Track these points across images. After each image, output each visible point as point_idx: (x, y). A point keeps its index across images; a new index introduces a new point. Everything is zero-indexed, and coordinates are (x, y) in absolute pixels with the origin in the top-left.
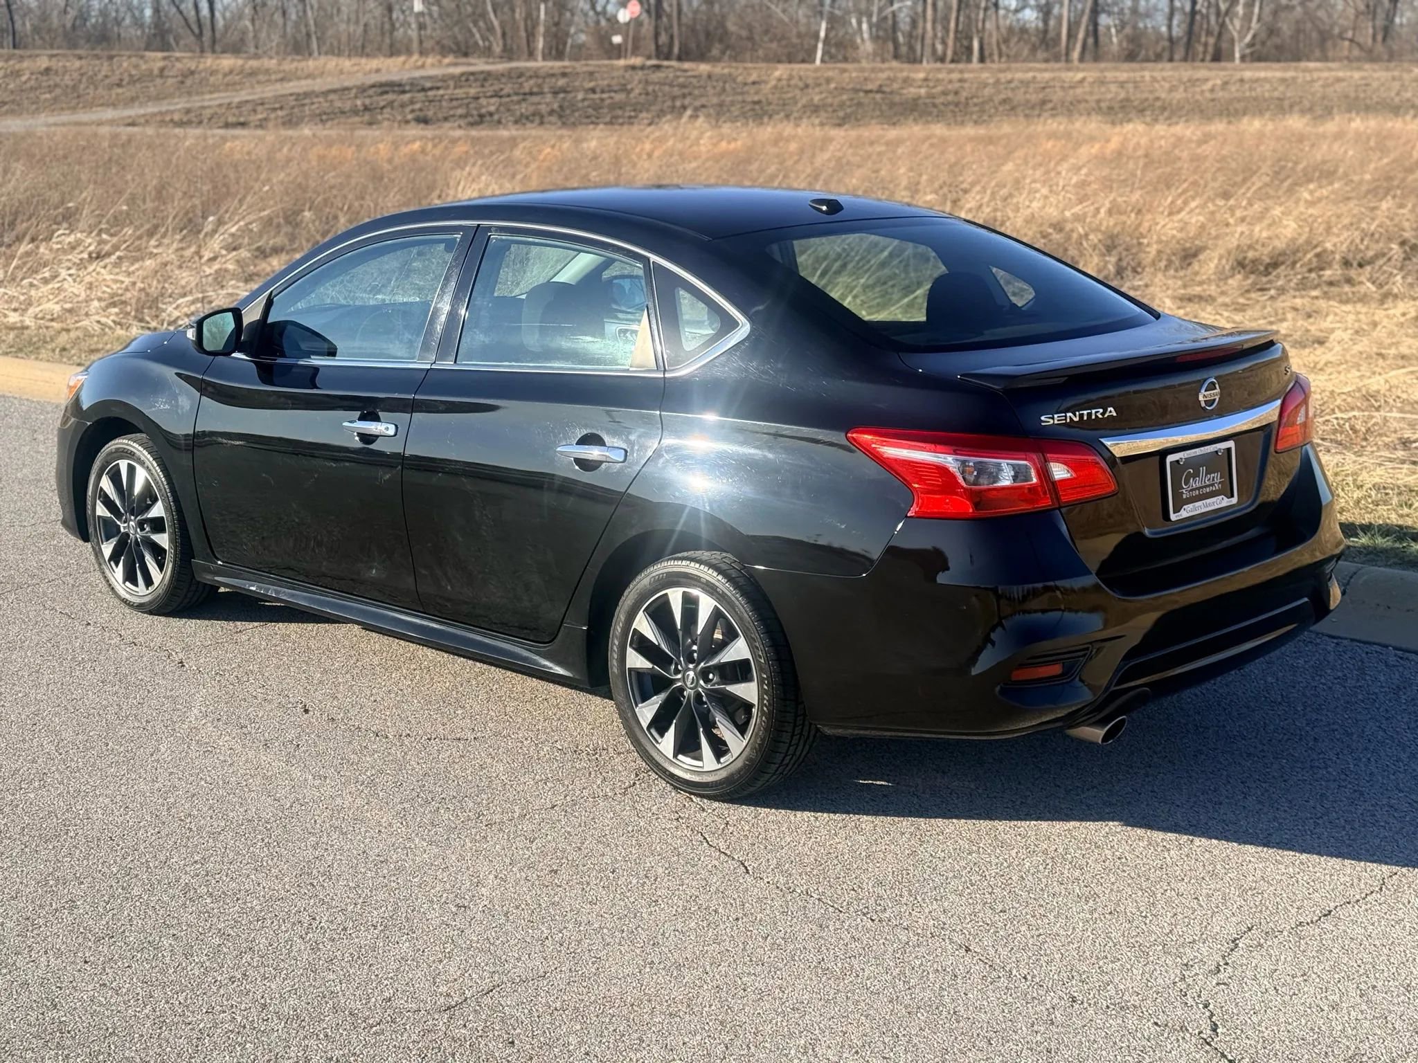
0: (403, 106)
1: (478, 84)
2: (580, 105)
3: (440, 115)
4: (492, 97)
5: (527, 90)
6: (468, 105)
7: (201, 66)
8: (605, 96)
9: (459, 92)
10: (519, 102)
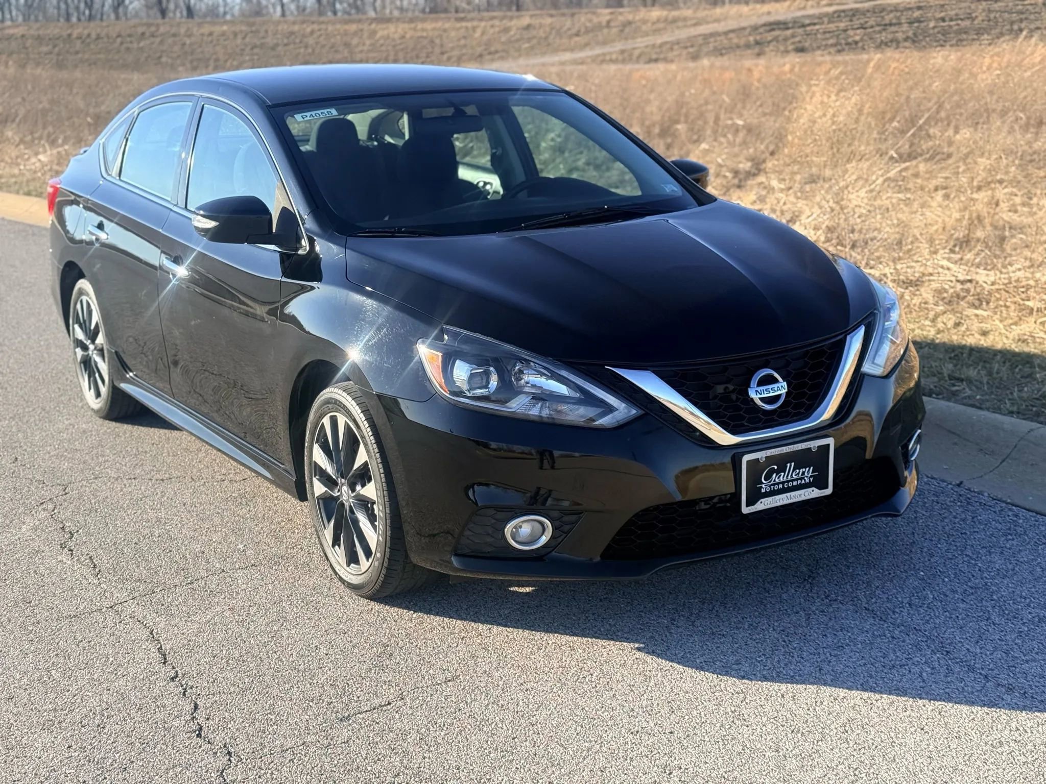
0: (786, 39)
1: (848, 19)
2: (931, 31)
3: (815, 45)
4: (858, 28)
5: (887, 22)
6: (838, 36)
7: (637, 18)
8: (952, 23)
9: (832, 26)
10: (880, 32)
